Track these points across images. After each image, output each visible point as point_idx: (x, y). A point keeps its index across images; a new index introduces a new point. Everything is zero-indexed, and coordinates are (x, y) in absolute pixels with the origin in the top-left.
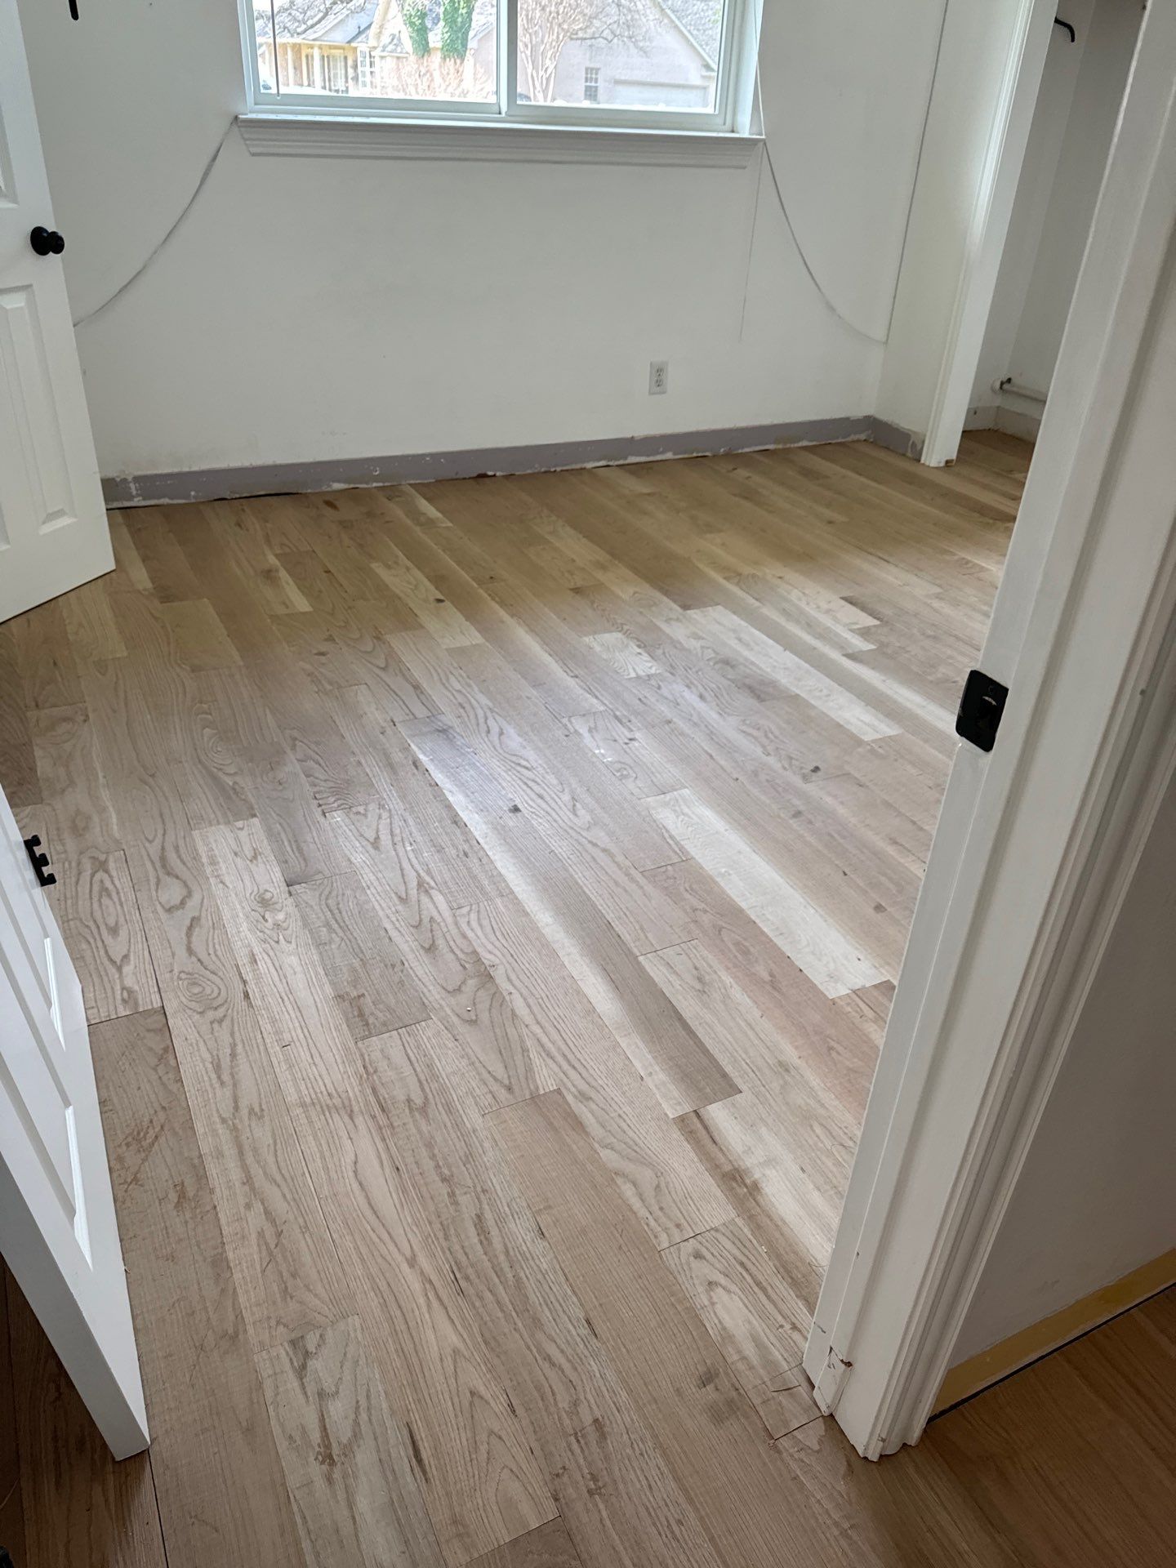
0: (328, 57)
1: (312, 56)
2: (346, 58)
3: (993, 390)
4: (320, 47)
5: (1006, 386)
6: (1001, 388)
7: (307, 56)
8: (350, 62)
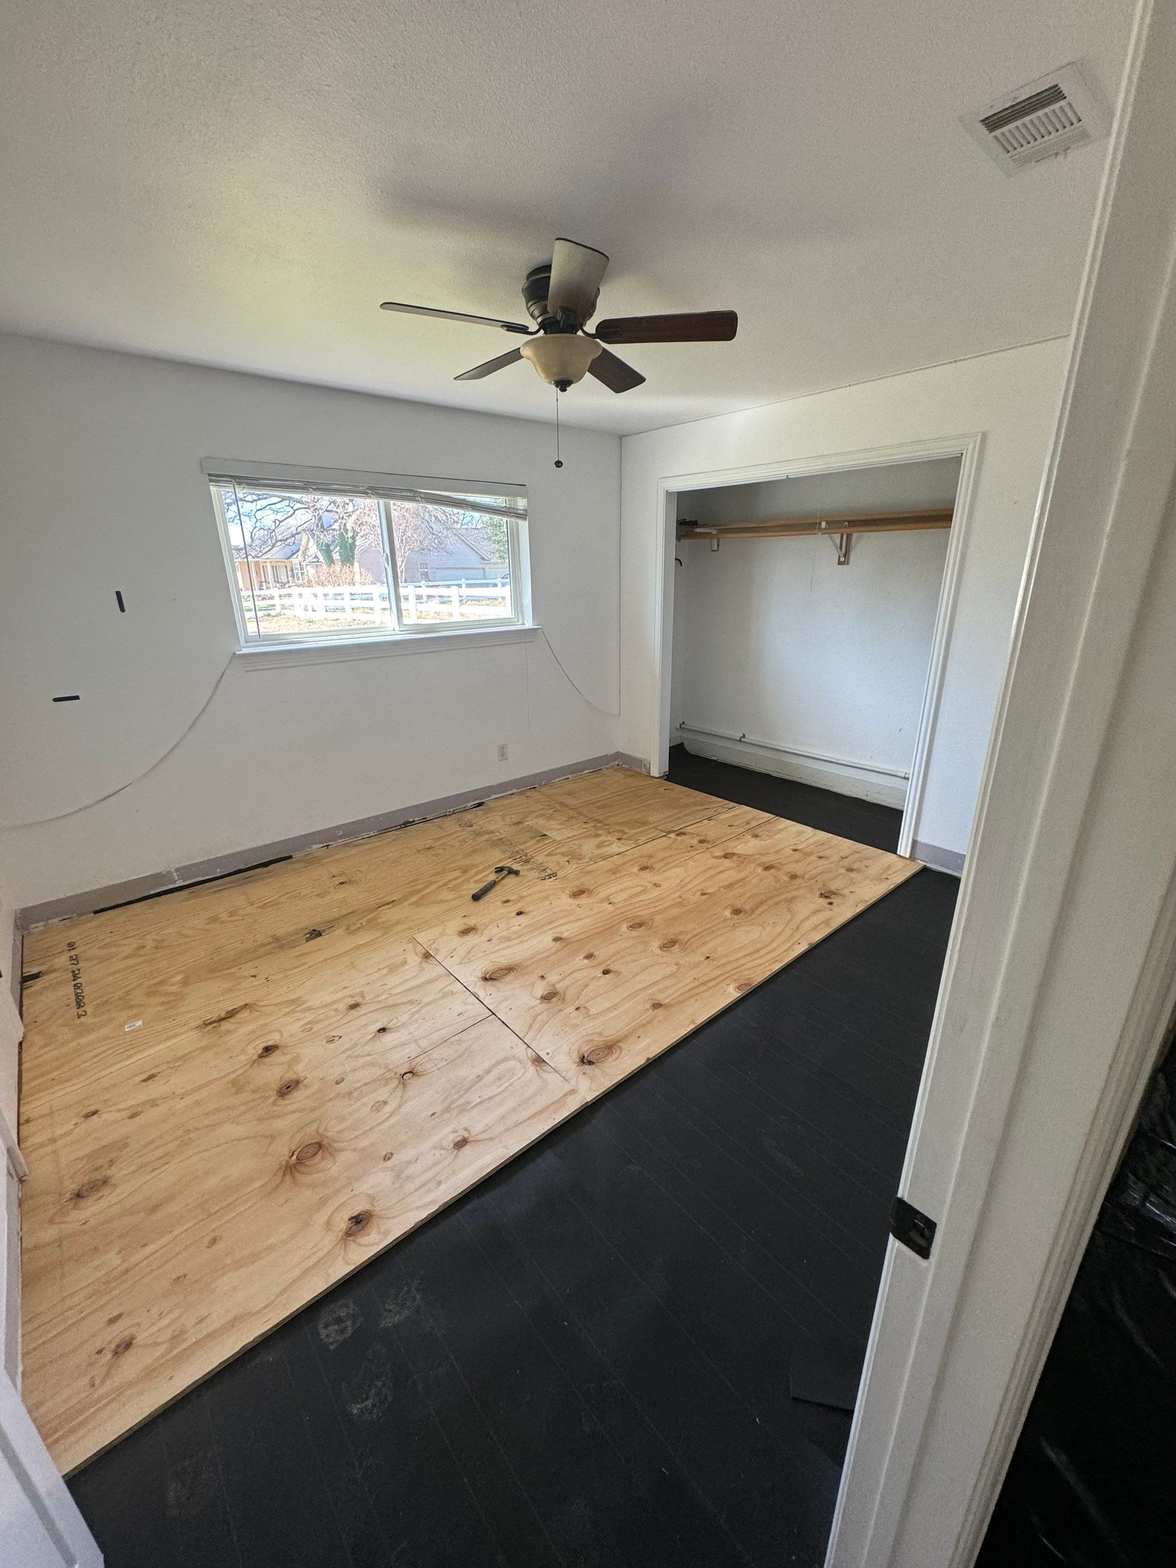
0: (276, 566)
1: (266, 566)
2: (286, 567)
3: (677, 729)
4: (271, 562)
5: (683, 726)
6: (680, 727)
7: (263, 567)
8: (288, 569)
